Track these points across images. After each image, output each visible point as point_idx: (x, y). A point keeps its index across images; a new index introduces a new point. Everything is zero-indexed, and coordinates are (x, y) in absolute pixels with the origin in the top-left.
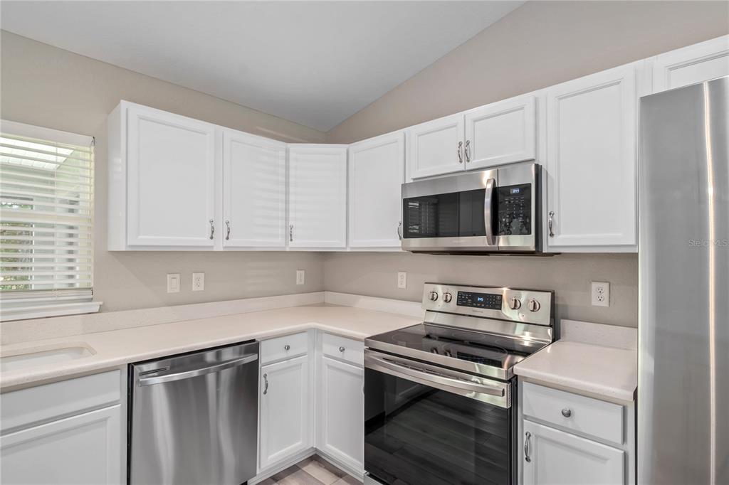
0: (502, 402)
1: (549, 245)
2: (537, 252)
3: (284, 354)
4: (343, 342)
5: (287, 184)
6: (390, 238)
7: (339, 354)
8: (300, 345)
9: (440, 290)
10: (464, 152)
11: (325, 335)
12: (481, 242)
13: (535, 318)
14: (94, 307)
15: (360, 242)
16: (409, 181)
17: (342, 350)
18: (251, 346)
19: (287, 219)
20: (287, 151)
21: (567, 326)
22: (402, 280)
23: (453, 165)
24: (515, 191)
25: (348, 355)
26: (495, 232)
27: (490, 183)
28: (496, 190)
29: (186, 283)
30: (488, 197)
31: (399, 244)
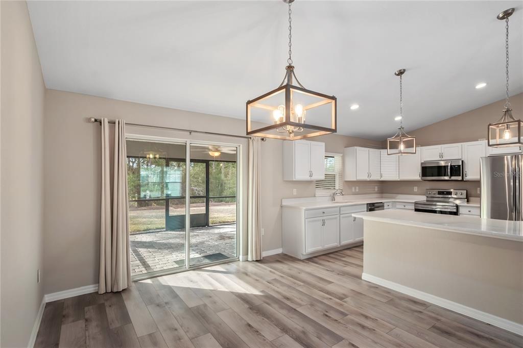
1: (466, 179)
2: (462, 180)
3: (387, 207)
4: (405, 204)
5: (380, 161)
6: (415, 176)
7: (404, 207)
10: (441, 156)
11: (396, 203)
12: (446, 178)
13: (461, 197)
15: (404, 177)
16: (423, 162)
17: (404, 206)
19: (380, 172)
20: (380, 152)
21: (471, 199)
23: (437, 159)
24: (457, 166)
26: (452, 176)
27: (449, 164)
28: (451, 166)
29: (355, 189)
30: (449, 168)
31: (420, 178)
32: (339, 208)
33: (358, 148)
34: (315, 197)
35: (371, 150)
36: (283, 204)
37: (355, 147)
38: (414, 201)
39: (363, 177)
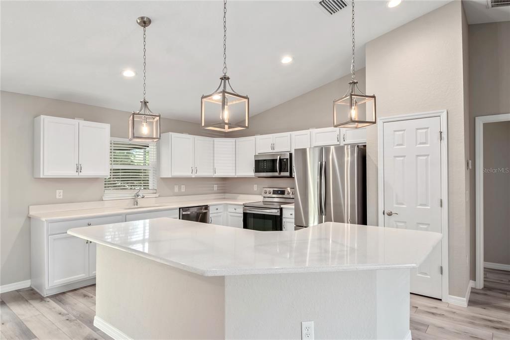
0: (279, 214)
2: (290, 176)
3: (216, 211)
4: (235, 207)
5: (214, 153)
6: (250, 172)
7: (234, 211)
8: (221, 209)
9: (268, 190)
10: (273, 147)
11: (229, 206)
12: (276, 174)
13: (292, 196)
14: (157, 195)
15: (241, 174)
16: (257, 154)
17: (235, 209)
18: (206, 207)
19: (214, 166)
20: (214, 141)
22: (255, 187)
23: (269, 150)
24: (285, 160)
25: (237, 211)
26: (280, 171)
27: (279, 157)
28: (280, 159)
29: (180, 188)
30: (278, 161)
31: (254, 174)
32: (124, 216)
33: (174, 135)
34: (103, 200)
35: (197, 137)
36: (32, 213)
37: (170, 133)
38: (242, 203)
39: (185, 172)
